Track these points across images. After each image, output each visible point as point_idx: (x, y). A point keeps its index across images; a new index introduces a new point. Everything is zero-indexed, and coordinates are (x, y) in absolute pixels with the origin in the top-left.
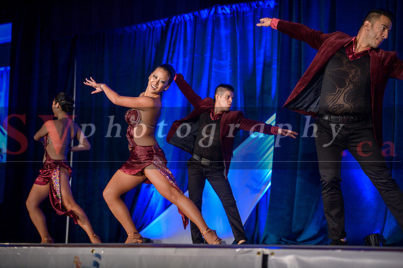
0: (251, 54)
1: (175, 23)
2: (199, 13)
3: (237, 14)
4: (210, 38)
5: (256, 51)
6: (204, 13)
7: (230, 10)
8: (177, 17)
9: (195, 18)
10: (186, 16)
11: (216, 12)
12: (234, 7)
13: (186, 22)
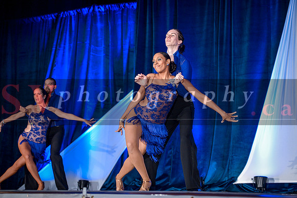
0: (119, 43)
1: (63, 17)
2: (81, 10)
3: (110, 12)
4: (89, 29)
5: (123, 40)
6: (85, 10)
8: (64, 12)
9: (78, 13)
10: (72, 12)
11: (94, 10)
12: (107, 6)
13: (71, 16)
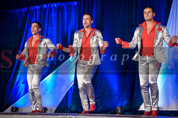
0: (66, 25)
1: (31, 10)
2: (43, 6)
3: (60, 7)
5: (68, 24)
6: (45, 6)
7: (57, 5)
10: (37, 7)
11: (50, 6)
13: (36, 9)
